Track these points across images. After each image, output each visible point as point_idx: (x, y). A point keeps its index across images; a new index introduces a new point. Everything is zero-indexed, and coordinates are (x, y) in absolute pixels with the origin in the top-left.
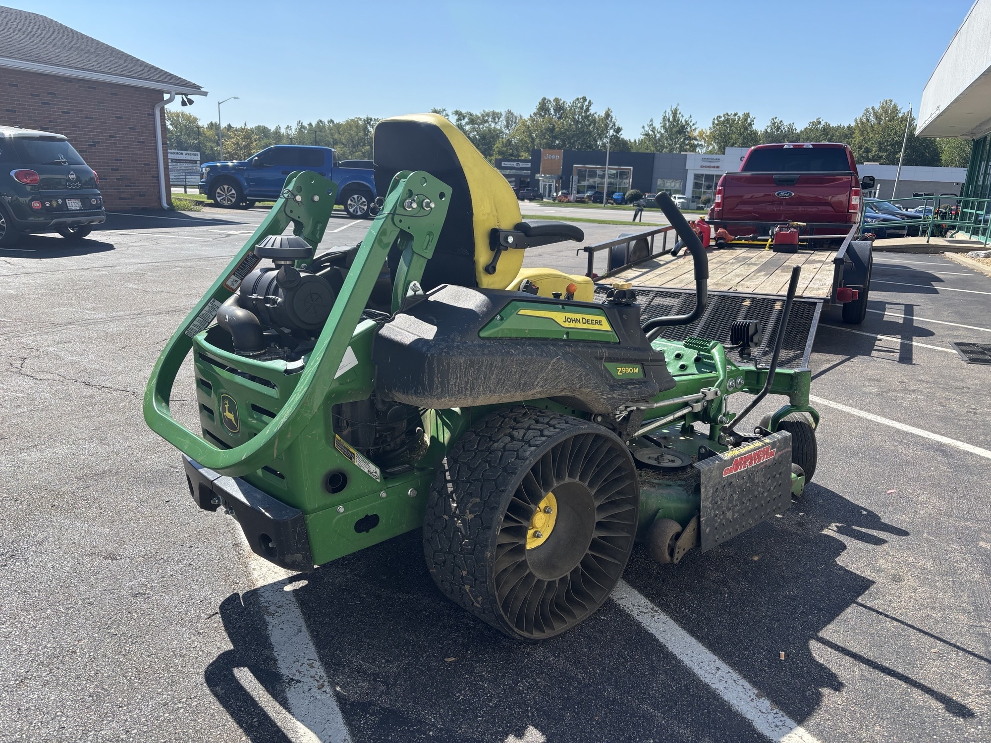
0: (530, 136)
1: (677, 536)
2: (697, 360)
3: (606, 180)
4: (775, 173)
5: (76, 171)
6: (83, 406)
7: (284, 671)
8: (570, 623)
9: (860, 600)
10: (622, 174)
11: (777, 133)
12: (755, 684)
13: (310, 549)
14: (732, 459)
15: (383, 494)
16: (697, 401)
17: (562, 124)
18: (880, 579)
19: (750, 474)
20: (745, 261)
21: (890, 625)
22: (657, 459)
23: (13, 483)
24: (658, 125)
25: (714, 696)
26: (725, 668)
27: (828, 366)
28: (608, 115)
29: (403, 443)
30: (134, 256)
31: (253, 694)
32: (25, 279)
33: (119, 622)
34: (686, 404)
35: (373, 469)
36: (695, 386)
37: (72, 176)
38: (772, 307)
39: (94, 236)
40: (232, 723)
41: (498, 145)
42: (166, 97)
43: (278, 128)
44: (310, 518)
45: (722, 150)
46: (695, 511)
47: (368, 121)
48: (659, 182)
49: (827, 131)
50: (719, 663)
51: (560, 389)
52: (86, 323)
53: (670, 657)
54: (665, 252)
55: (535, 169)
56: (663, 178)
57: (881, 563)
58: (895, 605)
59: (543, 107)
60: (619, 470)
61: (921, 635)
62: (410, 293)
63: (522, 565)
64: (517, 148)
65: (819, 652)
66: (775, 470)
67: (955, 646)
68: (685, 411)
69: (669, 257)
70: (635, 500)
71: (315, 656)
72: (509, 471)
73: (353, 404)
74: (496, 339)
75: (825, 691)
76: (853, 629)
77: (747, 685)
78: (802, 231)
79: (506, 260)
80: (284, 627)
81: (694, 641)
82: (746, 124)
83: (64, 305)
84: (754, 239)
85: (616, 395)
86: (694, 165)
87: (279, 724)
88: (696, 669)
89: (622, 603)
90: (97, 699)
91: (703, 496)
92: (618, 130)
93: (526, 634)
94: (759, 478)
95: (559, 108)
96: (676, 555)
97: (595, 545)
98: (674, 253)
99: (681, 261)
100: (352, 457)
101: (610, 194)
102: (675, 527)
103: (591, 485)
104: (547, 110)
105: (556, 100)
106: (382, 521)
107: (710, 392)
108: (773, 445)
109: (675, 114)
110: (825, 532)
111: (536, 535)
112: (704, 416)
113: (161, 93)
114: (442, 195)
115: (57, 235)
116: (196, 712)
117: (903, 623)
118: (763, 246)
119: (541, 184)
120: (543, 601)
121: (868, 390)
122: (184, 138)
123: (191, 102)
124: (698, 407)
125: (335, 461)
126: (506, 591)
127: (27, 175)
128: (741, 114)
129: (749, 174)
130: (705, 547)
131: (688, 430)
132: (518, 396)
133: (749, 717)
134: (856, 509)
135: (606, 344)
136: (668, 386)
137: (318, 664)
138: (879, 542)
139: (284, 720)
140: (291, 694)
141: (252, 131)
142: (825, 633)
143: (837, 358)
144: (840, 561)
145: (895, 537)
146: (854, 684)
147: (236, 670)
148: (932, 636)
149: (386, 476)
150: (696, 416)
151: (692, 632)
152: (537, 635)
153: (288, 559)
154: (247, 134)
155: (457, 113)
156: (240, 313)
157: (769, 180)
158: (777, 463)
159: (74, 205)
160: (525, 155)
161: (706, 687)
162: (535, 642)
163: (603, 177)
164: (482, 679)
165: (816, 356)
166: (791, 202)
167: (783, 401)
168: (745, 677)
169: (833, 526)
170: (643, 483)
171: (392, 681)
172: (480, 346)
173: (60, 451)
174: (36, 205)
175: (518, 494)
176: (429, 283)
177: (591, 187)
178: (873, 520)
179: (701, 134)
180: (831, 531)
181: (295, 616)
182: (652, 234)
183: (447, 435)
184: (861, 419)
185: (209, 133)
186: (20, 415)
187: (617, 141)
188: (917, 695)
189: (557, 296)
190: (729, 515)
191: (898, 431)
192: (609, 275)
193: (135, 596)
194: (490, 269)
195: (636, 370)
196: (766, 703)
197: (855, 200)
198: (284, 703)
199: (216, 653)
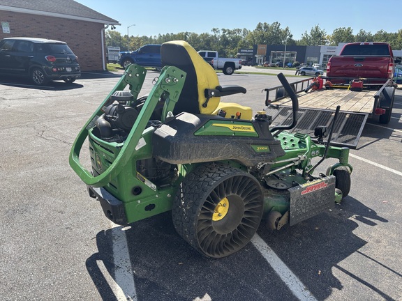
0: (253, 39)
1: (280, 219)
2: (299, 142)
3: (285, 57)
4: (355, 56)
5: (70, 56)
6: (62, 151)
7: (116, 263)
8: (231, 251)
9: (359, 250)
10: (292, 55)
11: (362, 37)
12: (305, 284)
13: (126, 217)
14: (306, 187)
15: (157, 196)
16: (297, 161)
17: (266, 34)
18: (370, 242)
19: (314, 194)
20: (337, 96)
21: (371, 262)
22: (276, 185)
23: (31, 181)
24: (309, 34)
25: (286, 287)
26: (293, 276)
27: (368, 143)
28: (287, 30)
29: (169, 175)
30: (90, 90)
31: (102, 271)
32: (49, 99)
33: (59, 239)
34: (292, 162)
35: (153, 186)
36: (295, 155)
37: (68, 59)
38: (345, 116)
39: (77, 82)
40: (92, 283)
41: (240, 43)
42: (105, 26)
43: (151, 37)
44: (126, 204)
45: (337, 44)
46: (288, 209)
47: (187, 33)
48: (308, 58)
49: (385, 35)
50: (291, 273)
51: (230, 157)
52: (69, 117)
53: (271, 269)
54: (302, 91)
55: (255, 53)
56: (310, 57)
57: (373, 234)
58: (375, 253)
59: (259, 27)
60: (255, 190)
61: (383, 268)
62: (168, 116)
63: (210, 228)
64: (248, 44)
65: (335, 272)
66: (327, 192)
67: (398, 274)
68: (291, 165)
69: (304, 93)
70: (262, 203)
71: (129, 258)
72: (204, 190)
73: (146, 160)
74: (202, 136)
75: (335, 290)
76: (354, 263)
77: (302, 284)
78: (365, 82)
79: (211, 102)
80: (120, 245)
81: (282, 263)
82: (349, 32)
83: (62, 110)
84: (342, 85)
85: (255, 159)
86: (324, 51)
87: (110, 284)
88: (281, 276)
89: (255, 244)
90: (46, 268)
91: (291, 203)
92: (291, 36)
93: (211, 256)
94: (319, 195)
95: (266, 27)
96: (278, 227)
97: (244, 220)
98: (306, 91)
99: (309, 94)
100: (144, 181)
101: (286, 63)
102: (279, 215)
103: (242, 196)
104: (261, 28)
105: (265, 23)
106: (157, 206)
107: (302, 157)
108: (326, 181)
109: (317, 28)
110: (350, 218)
111: (219, 215)
112: (300, 167)
113: (104, 24)
114: (182, 76)
115: (63, 81)
116: (80, 277)
117: (376, 262)
118: (347, 89)
119: (257, 59)
120: (220, 242)
121: (384, 154)
122: (115, 41)
123: (115, 28)
124: (297, 163)
125: (137, 183)
126: (203, 238)
127: (51, 58)
128: (346, 28)
129: (343, 56)
130: (292, 224)
131: (294, 172)
132: (211, 159)
133: (299, 298)
134: (367, 209)
135: (252, 138)
136: (282, 154)
137: (129, 261)
138: (373, 224)
139: (112, 283)
140: (117, 273)
141: (141, 38)
142: (340, 264)
143: (373, 139)
144: (354, 232)
145: (382, 223)
146: (349, 287)
147: (97, 261)
148: (389, 269)
149: (159, 188)
150: (296, 167)
151: (282, 259)
152: (216, 256)
153: (117, 220)
154: (139, 40)
155: (223, 29)
156: (104, 122)
157: (352, 59)
158: (328, 189)
159: (69, 70)
160: (251, 47)
161: (284, 283)
162: (216, 259)
163: (283, 56)
164: (192, 272)
165: (363, 138)
166: (361, 69)
167: (337, 161)
168: (301, 281)
169: (354, 216)
170: (268, 195)
171: (156, 270)
172: (194, 139)
173: (50, 168)
174: (55, 70)
175: (208, 199)
176: (177, 112)
177: (278, 60)
178: (373, 214)
179: (328, 37)
180: (353, 218)
181: (124, 241)
182: (297, 83)
183: (185, 173)
184: (377, 168)
185: (125, 39)
186: (38, 154)
187: (291, 41)
188: (376, 295)
189: (233, 117)
190: (304, 211)
191: (394, 174)
192: (276, 101)
193: (67, 228)
194: (205, 105)
195: (266, 148)
196: (308, 293)
197: (391, 68)
198: (113, 276)
199: (92, 253)
